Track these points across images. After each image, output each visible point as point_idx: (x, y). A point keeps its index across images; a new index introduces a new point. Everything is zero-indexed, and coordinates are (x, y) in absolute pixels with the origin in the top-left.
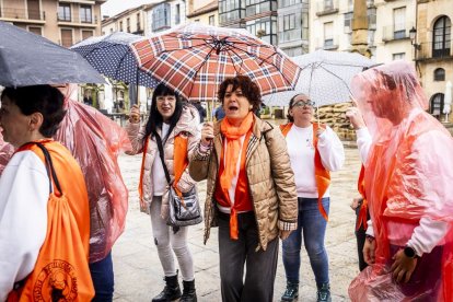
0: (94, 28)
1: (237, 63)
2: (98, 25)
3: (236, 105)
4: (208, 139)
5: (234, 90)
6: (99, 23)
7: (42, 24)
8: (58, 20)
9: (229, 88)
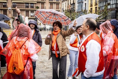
0: (59, 3)
1: (56, 18)
2: (61, 2)
3: (56, 28)
4: (50, 35)
5: (56, 25)
6: (61, 1)
7: (45, 2)
8: (49, 1)
9: (55, 25)
